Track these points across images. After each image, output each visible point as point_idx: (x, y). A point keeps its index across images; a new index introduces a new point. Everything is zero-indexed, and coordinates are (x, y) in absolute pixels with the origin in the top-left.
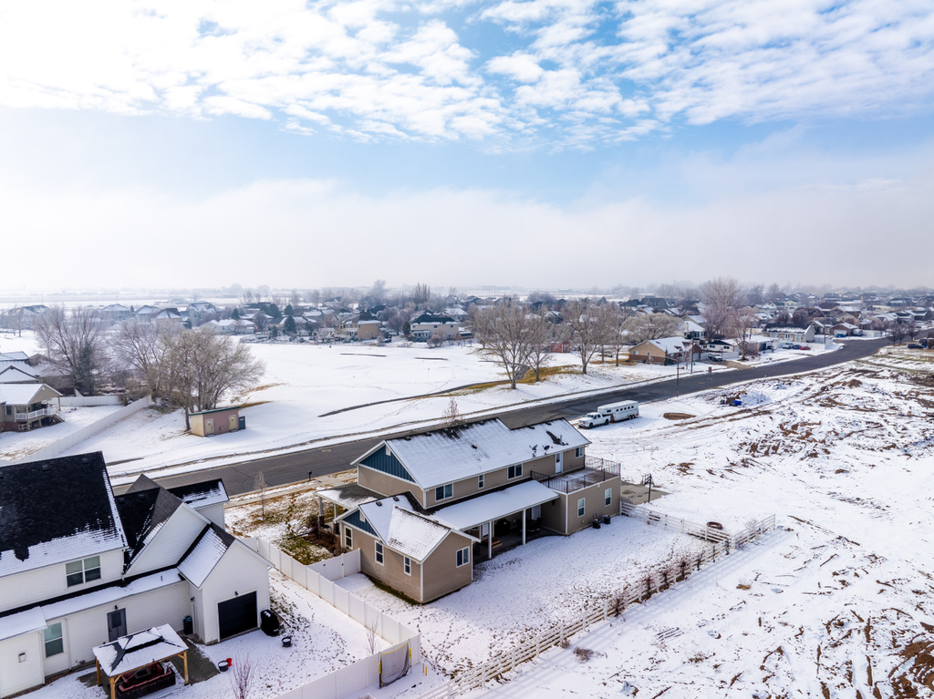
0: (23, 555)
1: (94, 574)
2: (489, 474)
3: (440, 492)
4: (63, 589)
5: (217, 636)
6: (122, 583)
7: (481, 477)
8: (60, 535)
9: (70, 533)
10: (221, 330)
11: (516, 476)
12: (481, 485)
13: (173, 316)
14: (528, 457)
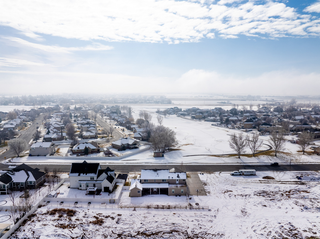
0: (86, 174)
1: (93, 179)
2: (157, 180)
3: (145, 180)
4: (90, 179)
5: (103, 191)
6: (96, 181)
7: (155, 180)
8: (90, 173)
9: (92, 173)
10: (211, 120)
11: (163, 181)
12: (155, 181)
13: (201, 114)
14: (168, 178)
